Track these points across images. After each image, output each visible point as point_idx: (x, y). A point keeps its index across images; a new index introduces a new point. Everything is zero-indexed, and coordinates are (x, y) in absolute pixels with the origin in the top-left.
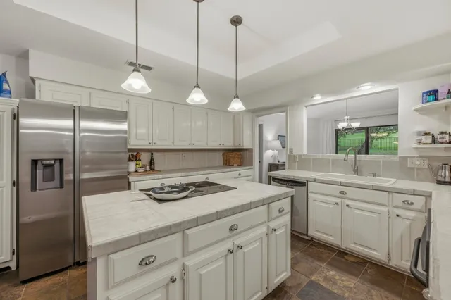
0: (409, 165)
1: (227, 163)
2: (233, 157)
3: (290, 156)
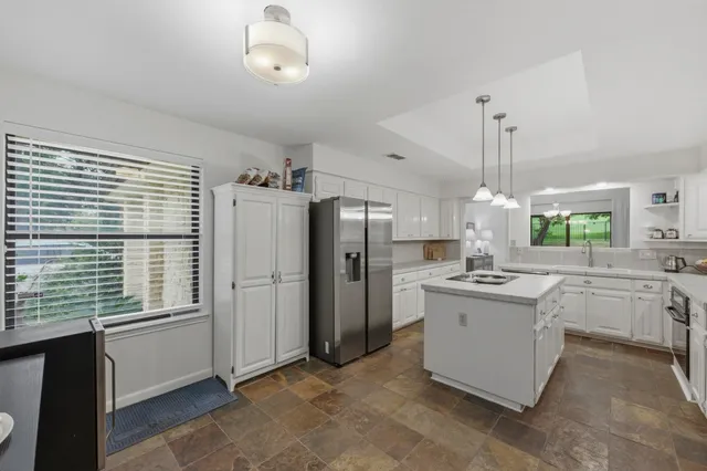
0: (640, 256)
1: (429, 257)
2: (436, 249)
3: (511, 249)
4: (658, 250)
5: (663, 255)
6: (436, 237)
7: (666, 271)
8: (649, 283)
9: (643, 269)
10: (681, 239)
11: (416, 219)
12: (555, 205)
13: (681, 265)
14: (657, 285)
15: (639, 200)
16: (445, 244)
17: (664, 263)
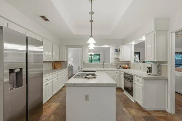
0: (113, 65)
1: (55, 68)
2: (57, 65)
3: (84, 64)
4: (116, 63)
5: (117, 65)
6: (58, 60)
7: (117, 68)
8: (117, 72)
9: (113, 68)
10: (121, 60)
11: (50, 53)
12: (91, 51)
13: (120, 66)
14: (118, 72)
15: (112, 51)
16: (61, 63)
17: (117, 66)
